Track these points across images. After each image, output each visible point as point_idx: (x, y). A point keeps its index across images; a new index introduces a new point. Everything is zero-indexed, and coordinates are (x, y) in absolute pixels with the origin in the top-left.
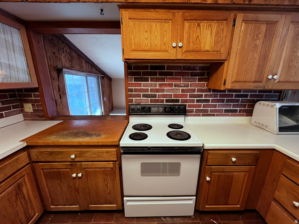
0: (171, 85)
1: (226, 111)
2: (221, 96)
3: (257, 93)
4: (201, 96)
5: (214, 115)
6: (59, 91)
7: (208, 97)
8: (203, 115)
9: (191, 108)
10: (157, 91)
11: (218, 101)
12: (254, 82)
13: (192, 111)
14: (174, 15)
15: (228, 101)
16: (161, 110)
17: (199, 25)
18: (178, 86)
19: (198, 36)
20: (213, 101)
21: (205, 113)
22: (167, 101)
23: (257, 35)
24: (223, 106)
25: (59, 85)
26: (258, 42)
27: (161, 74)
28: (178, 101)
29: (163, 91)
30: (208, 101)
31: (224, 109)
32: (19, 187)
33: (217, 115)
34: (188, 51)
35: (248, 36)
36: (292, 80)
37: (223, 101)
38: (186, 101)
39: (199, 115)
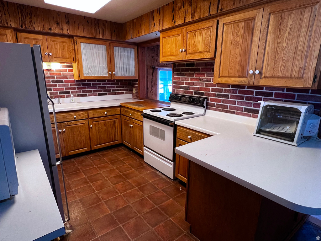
0: (198, 80)
1: (247, 110)
2: (240, 92)
3: (285, 92)
4: (221, 91)
5: (233, 113)
6: (152, 82)
7: (227, 92)
8: (223, 111)
9: (213, 102)
10: (189, 84)
11: (237, 97)
12: (239, 77)
13: (213, 105)
14: (182, 31)
15: (247, 98)
16: (188, 99)
17: (195, 34)
18: (203, 80)
19: (194, 42)
20: (232, 97)
21: (225, 109)
22: (195, 93)
23: (237, 33)
24: (242, 104)
25: (152, 79)
26: (238, 39)
27: (192, 70)
28: (202, 94)
29: (193, 84)
30: (227, 96)
31: (244, 107)
32: (115, 122)
33: (237, 114)
34: (189, 54)
35: (229, 35)
36: (280, 75)
37: (242, 98)
38: (208, 95)
39: (219, 111)
